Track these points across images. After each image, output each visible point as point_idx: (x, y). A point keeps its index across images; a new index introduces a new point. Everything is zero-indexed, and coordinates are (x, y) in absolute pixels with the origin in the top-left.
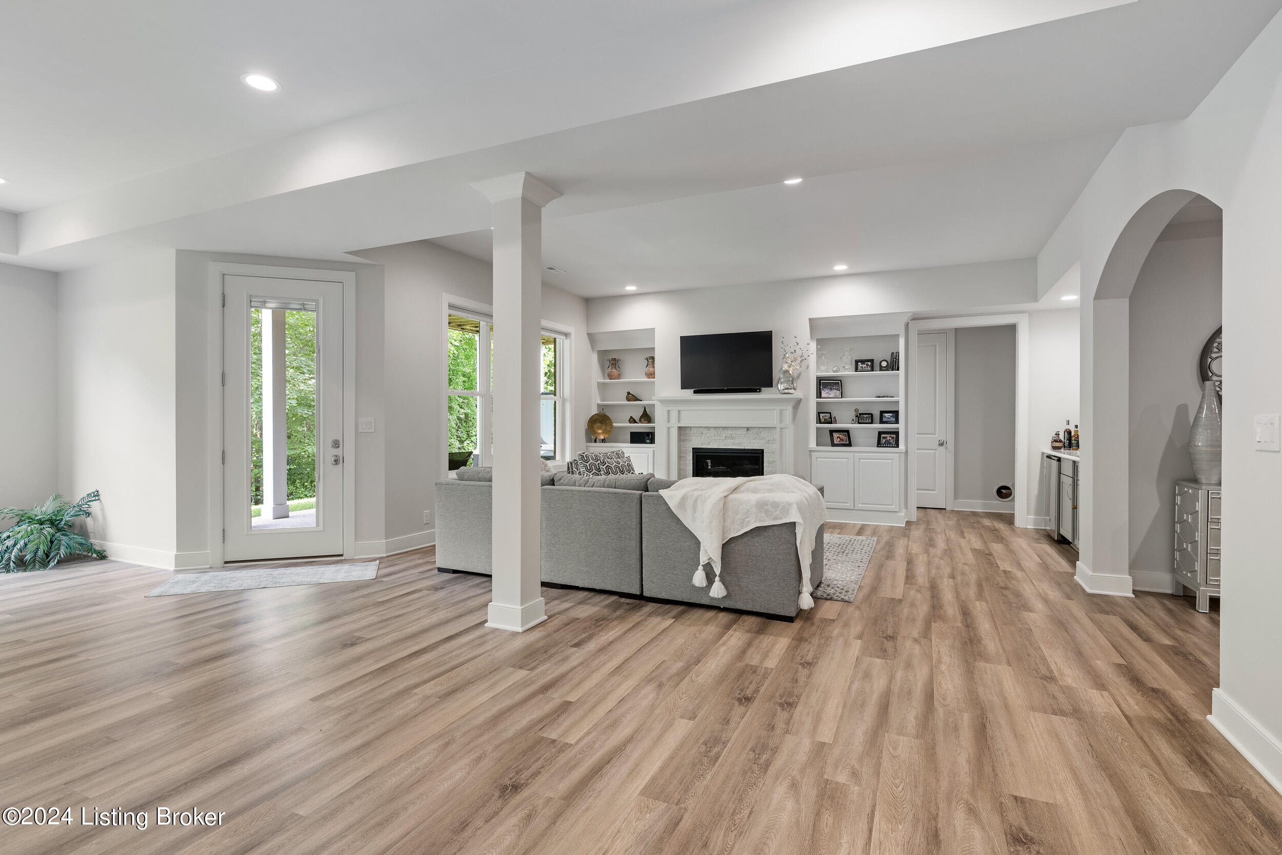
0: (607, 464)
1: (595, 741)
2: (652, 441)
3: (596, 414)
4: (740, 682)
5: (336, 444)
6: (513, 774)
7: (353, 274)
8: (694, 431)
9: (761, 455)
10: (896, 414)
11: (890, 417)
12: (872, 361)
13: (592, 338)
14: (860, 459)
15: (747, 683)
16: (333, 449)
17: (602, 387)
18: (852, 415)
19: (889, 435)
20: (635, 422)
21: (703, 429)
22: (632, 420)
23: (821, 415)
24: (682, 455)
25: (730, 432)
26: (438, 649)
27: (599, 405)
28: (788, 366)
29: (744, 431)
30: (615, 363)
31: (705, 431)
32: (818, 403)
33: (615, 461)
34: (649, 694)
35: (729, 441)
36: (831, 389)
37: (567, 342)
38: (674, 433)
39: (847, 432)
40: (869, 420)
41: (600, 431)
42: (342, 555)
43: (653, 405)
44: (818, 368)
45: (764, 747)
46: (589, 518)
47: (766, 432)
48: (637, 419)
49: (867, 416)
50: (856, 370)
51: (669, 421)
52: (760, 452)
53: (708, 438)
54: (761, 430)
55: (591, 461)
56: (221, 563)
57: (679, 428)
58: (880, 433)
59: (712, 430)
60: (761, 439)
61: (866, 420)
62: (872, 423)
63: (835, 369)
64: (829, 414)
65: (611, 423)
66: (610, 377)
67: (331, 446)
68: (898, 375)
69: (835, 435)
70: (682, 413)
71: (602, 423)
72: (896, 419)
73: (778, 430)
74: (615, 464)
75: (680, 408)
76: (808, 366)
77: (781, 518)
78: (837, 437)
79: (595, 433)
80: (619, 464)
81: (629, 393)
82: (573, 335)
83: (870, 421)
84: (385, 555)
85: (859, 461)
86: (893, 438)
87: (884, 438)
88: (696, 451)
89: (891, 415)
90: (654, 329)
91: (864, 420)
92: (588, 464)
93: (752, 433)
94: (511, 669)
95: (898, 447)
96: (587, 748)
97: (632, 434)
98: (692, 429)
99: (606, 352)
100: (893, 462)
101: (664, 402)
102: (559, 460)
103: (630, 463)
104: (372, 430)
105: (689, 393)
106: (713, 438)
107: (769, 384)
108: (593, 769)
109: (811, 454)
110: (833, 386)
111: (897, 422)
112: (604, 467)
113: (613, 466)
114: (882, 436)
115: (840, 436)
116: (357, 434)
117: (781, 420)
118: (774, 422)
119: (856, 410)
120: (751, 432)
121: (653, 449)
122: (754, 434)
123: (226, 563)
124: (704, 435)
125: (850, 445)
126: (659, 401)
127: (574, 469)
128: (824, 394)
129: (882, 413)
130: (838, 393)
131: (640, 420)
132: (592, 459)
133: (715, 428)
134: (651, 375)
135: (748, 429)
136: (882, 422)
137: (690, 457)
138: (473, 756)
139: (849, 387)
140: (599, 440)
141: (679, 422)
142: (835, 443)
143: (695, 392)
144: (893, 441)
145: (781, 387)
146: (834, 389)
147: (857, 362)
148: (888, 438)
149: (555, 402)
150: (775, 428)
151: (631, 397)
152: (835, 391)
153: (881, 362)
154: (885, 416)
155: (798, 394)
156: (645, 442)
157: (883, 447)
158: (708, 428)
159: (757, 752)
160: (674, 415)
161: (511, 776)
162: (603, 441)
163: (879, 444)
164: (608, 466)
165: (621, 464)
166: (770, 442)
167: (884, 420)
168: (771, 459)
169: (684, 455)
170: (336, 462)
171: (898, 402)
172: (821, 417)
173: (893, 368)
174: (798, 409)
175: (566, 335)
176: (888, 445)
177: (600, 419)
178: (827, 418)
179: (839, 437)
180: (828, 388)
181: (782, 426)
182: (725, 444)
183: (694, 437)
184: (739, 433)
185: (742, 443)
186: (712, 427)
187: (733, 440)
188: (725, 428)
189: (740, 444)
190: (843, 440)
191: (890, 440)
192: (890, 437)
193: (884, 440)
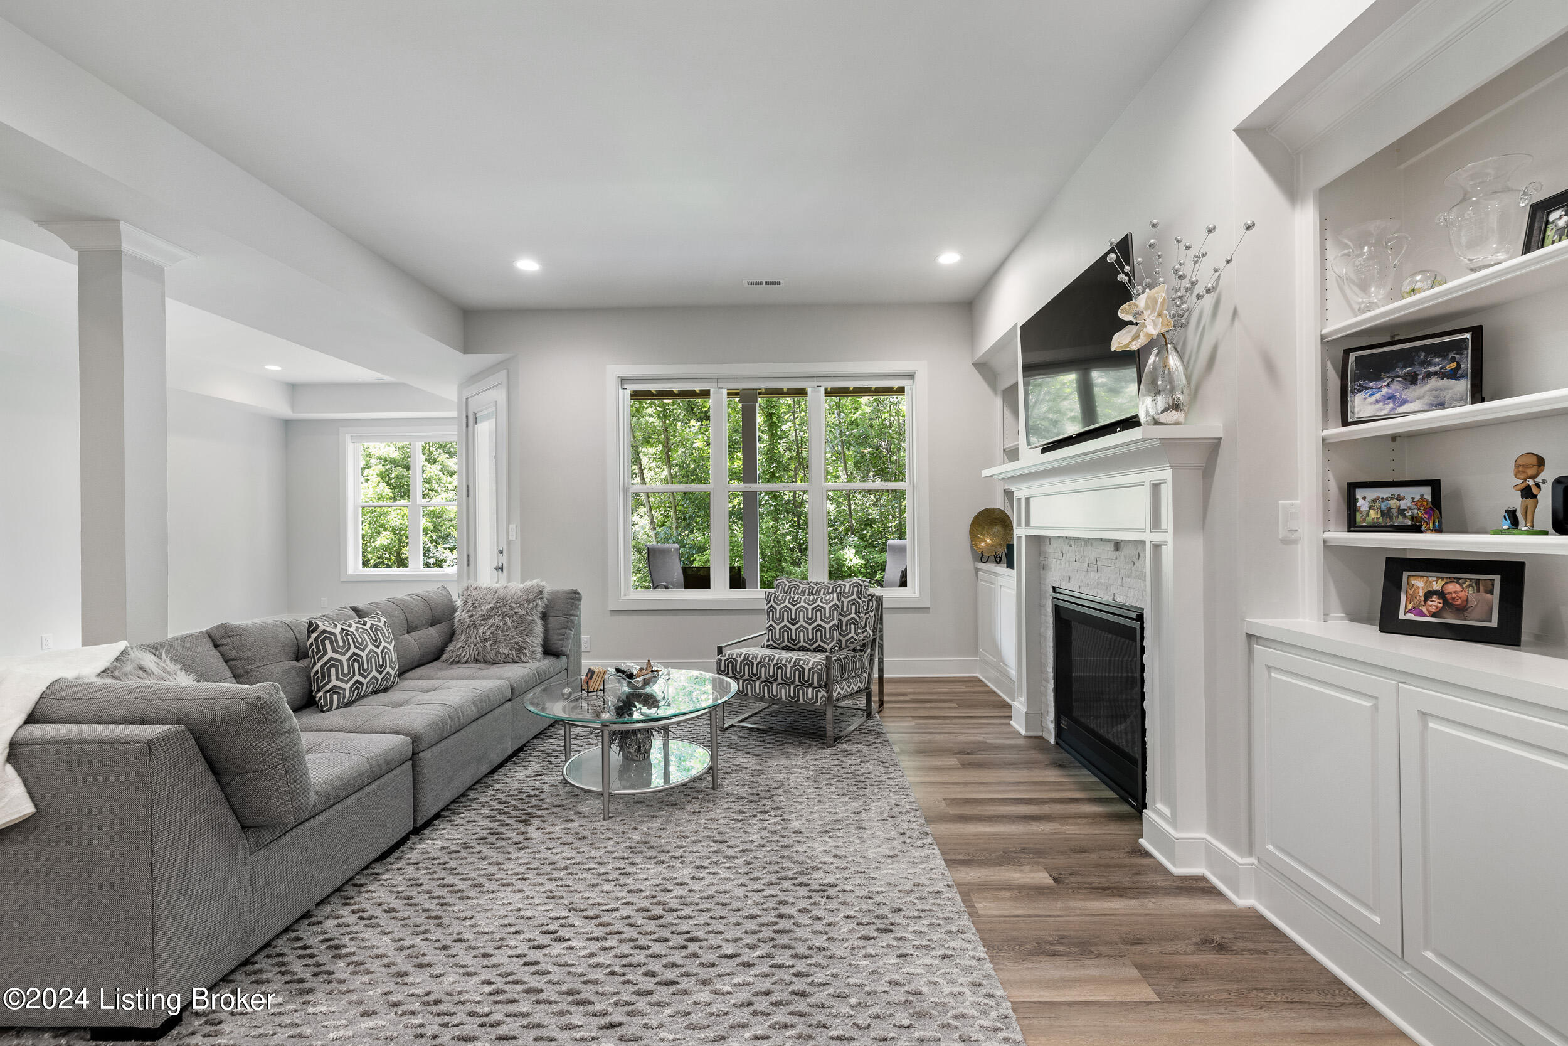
3: (985, 510)
5: (501, 552)
9: (1139, 628)
13: (986, 370)
16: (501, 556)
21: (1062, 541)
23: (1360, 493)
29: (1112, 553)
31: (1065, 549)
32: (1336, 447)
35: (1092, 576)
36: (1412, 379)
37: (914, 389)
38: (1024, 551)
39: (1514, 574)
51: (1019, 522)
52: (1138, 617)
53: (1069, 565)
59: (1073, 545)
60: (1138, 580)
69: (1419, 583)
71: (994, 525)
73: (1149, 549)
75: (1027, 493)
78: (1428, 595)
82: (922, 375)
85: (1424, 726)
88: (1055, 595)
93: (1124, 558)
98: (1051, 544)
104: (515, 538)
106: (1075, 566)
109: (1253, 650)
110: (1428, 361)
115: (1452, 588)
116: (509, 541)
117: (1155, 518)
118: (1142, 525)
120: (1122, 556)
122: (1127, 561)
124: (1062, 558)
125: (1505, 630)
128: (1363, 401)
130: (1463, 386)
133: (1075, 539)
135: (1117, 546)
137: (1049, 608)
139: (1509, 345)
141: (1028, 523)
142: (1407, 616)
143: (1043, 450)
146: (1429, 375)
147: (1542, 213)
152: (1434, 382)
155: (1197, 425)
158: (1068, 540)
160: (1023, 509)
162: (997, 560)
169: (1044, 601)
172: (1362, 504)
175: (913, 377)
179: (1441, 594)
180: (1393, 379)
181: (1157, 537)
182: (1088, 585)
183: (1053, 561)
184: (1107, 556)
185: (1111, 585)
186: (1072, 538)
187: (1099, 575)
188: (1087, 541)
189: (1108, 587)
190: (1462, 610)
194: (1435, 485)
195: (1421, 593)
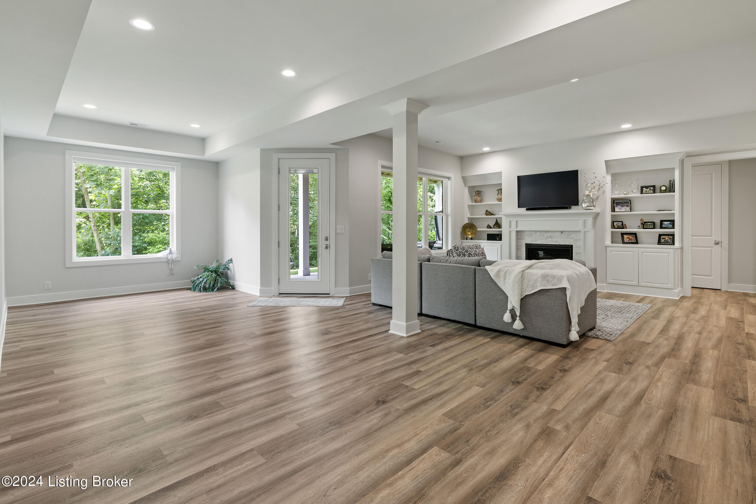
0: (469, 252)
1: (428, 389)
2: (500, 239)
3: (467, 223)
4: (518, 374)
5: (327, 239)
6: (384, 397)
7: (334, 154)
8: (526, 233)
9: (571, 249)
10: (673, 222)
11: (668, 224)
12: (654, 187)
13: (464, 179)
14: (643, 252)
15: (522, 375)
16: (325, 241)
17: (471, 207)
18: (639, 223)
19: (667, 237)
20: (491, 228)
21: (532, 232)
22: (489, 227)
23: (615, 223)
24: (519, 248)
25: (550, 234)
26: (364, 340)
27: (469, 218)
28: (589, 192)
29: (559, 234)
30: (479, 193)
31: (533, 234)
32: (612, 216)
33: (474, 251)
34: (463, 373)
35: (549, 240)
36: (622, 206)
37: (449, 182)
38: (514, 235)
39: (635, 234)
40: (651, 226)
41: (469, 233)
42: (329, 294)
43: (501, 218)
44: (613, 193)
45: (518, 406)
46: (447, 280)
47: (574, 234)
48: (492, 226)
49: (650, 223)
50: (643, 192)
51: (510, 227)
52: (571, 247)
53: (536, 238)
54: (571, 233)
55: (460, 250)
56: (277, 294)
57: (517, 232)
58: (660, 236)
59: (538, 233)
60: (571, 239)
61: (650, 226)
62: (654, 228)
63: (625, 193)
64: (621, 223)
65: (476, 228)
66: (476, 201)
67: (324, 240)
68: (674, 196)
70: (519, 222)
71: (471, 229)
72: (672, 226)
73: (582, 232)
74: (474, 252)
75: (517, 220)
76: (604, 192)
77: (557, 285)
78: (627, 238)
79: (466, 234)
80: (476, 252)
81: (487, 211)
82: (453, 178)
83: (653, 227)
84: (349, 295)
85: (643, 254)
86: (670, 238)
88: (527, 245)
89: (669, 223)
90: (502, 172)
91: (648, 226)
92: (458, 252)
93: (565, 235)
94: (396, 353)
95: (674, 244)
96: (422, 392)
97: (488, 235)
98: (525, 232)
99: (474, 187)
100: (669, 255)
101: (507, 216)
102: (444, 250)
103: (484, 252)
104: (343, 232)
105: (523, 210)
106: (539, 237)
107: (576, 203)
108: (422, 401)
109: (606, 249)
110: (624, 204)
111: (673, 227)
112: (467, 254)
113: (472, 253)
114: (662, 237)
115: (629, 237)
116: (336, 234)
117: (585, 227)
118: (580, 227)
119: (641, 220)
121: (500, 244)
122: (566, 235)
123: (280, 294)
124: (533, 236)
125: (637, 243)
126: (504, 215)
127: (450, 254)
128: (617, 209)
129: (662, 221)
130: (628, 208)
131: (494, 227)
132: (461, 249)
133: (540, 231)
134: (500, 200)
135: (562, 232)
136: (661, 227)
137: (524, 249)
138: (368, 387)
139: (635, 204)
140: (469, 238)
141: (517, 227)
142: (625, 241)
143: (527, 210)
144: (671, 241)
145: (584, 205)
146: (625, 206)
147: (642, 188)
148: (667, 239)
149: (443, 216)
150: (580, 231)
151: (488, 213)
152: (625, 207)
153: (661, 187)
154: (664, 224)
155: (596, 210)
156: (496, 240)
157: (662, 244)
158: (536, 231)
159: (513, 407)
160: (513, 224)
161: (383, 397)
162: (471, 239)
163: (659, 243)
164: (469, 253)
165: (477, 252)
166: (577, 240)
167: (664, 226)
168: (578, 251)
169: (520, 248)
170: (327, 247)
171: (674, 214)
172: (615, 225)
173: (670, 190)
174: (597, 219)
175: (449, 178)
176: (666, 243)
177: (469, 226)
178: (619, 225)
179: (628, 238)
180: (620, 205)
181: (585, 230)
182: (547, 242)
183: (526, 237)
184: (556, 235)
185: (558, 241)
186: (538, 231)
187: (552, 239)
188: (547, 232)
189: (556, 241)
190: (631, 240)
191: (668, 240)
192: (668, 238)
193: (664, 240)
194: (622, 222)
195: (626, 238)
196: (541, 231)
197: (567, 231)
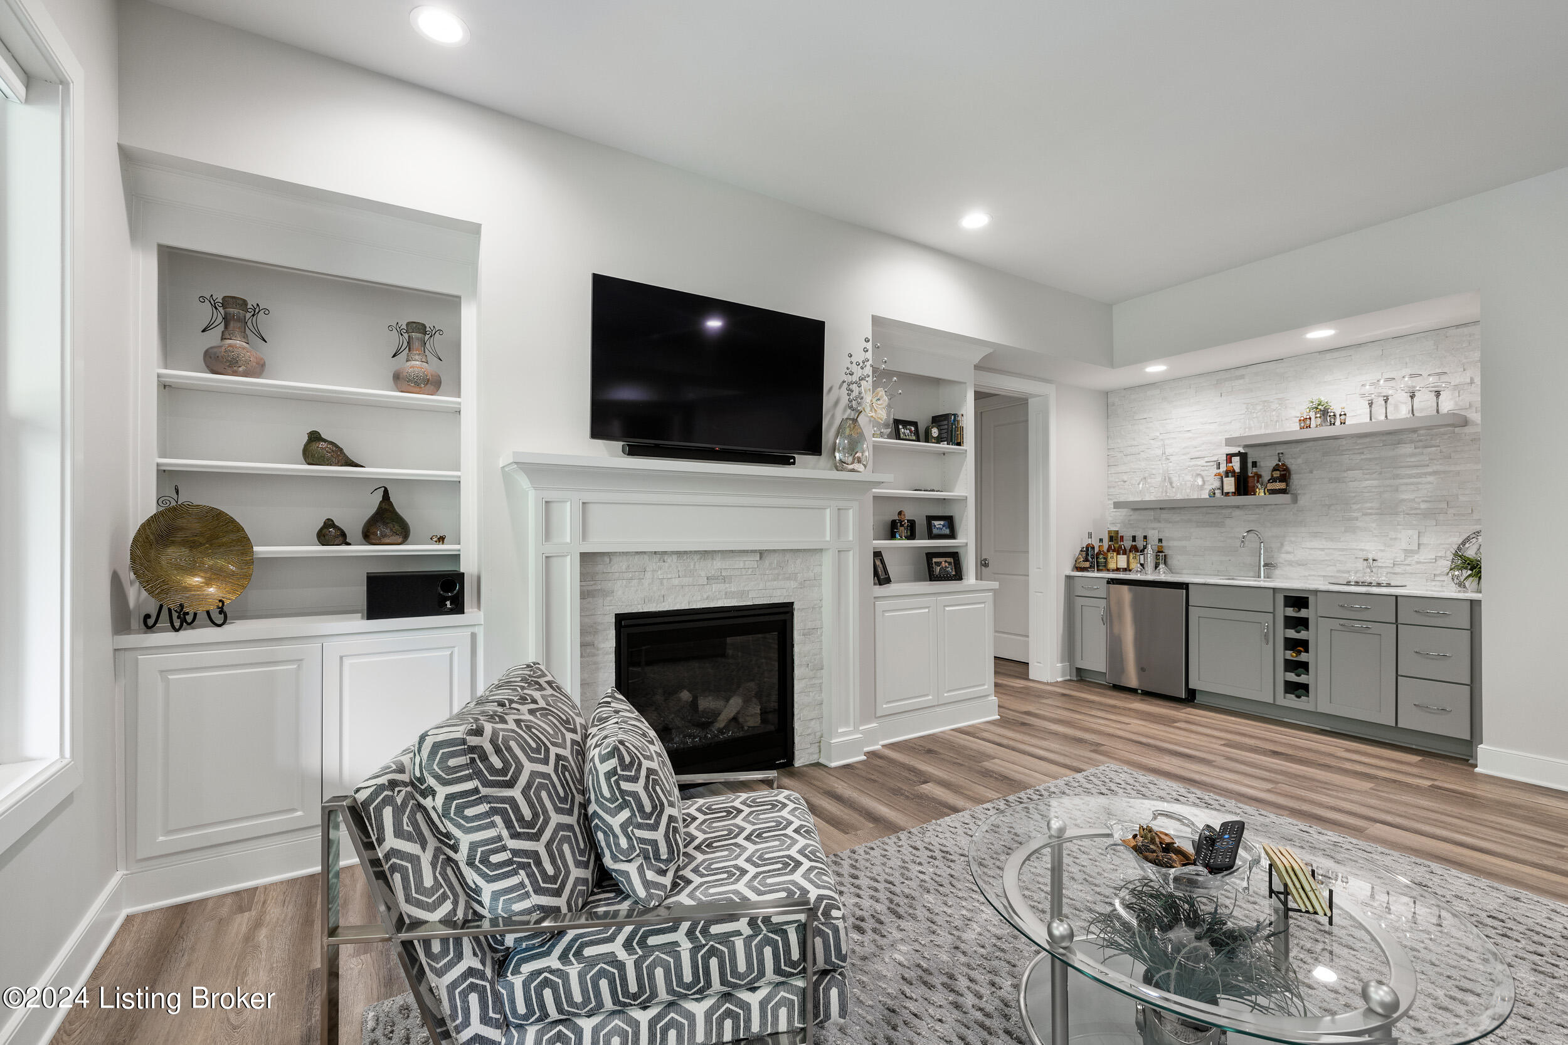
2: (456, 604)
8: (619, 565)
9: (787, 616)
10: (950, 521)
12: (915, 424)
14: (944, 607)
19: (944, 559)
20: (342, 538)
21: (646, 557)
22: (330, 533)
24: (585, 639)
25: (718, 564)
27: (168, 473)
29: (752, 561)
31: (652, 564)
35: (715, 587)
38: (568, 573)
39: (881, 556)
47: (799, 561)
48: (354, 530)
50: (898, 437)
53: (662, 583)
54: (788, 556)
57: (584, 556)
59: (672, 561)
60: (789, 579)
65: (244, 542)
66: (214, 363)
68: (960, 453)
70: (594, 511)
71: (200, 544)
73: (829, 554)
75: (587, 497)
79: (167, 587)
85: (944, 610)
87: (938, 564)
88: (624, 622)
89: (942, 523)
90: (475, 223)
93: (771, 564)
97: (362, 583)
98: (621, 559)
100: (984, 607)
105: (609, 452)
106: (679, 581)
107: (813, 447)
109: (874, 605)
111: (952, 535)
114: (934, 560)
117: (839, 533)
118: (823, 536)
120: (767, 562)
124: (648, 575)
125: (889, 580)
129: (930, 519)
131: (369, 533)
133: (679, 554)
135: (762, 553)
136: (931, 536)
137: (608, 642)
140: (195, 613)
141: (584, 536)
143: (631, 450)
144: (952, 569)
148: (944, 564)
150: (824, 550)
153: (928, 426)
156: (430, 610)
158: (661, 556)
160: (567, 516)
162: (217, 616)
166: (810, 584)
167: (935, 531)
168: (810, 625)
169: (592, 637)
171: (950, 501)
173: (950, 439)
176: (944, 577)
177: (188, 529)
181: (842, 545)
182: (707, 598)
183: (619, 583)
184: (742, 565)
185: (748, 591)
186: (673, 553)
187: (727, 585)
188: (706, 554)
189: (743, 594)
191: (946, 567)
192: (946, 562)
193: (939, 568)
196: (685, 552)
197: (774, 551)
